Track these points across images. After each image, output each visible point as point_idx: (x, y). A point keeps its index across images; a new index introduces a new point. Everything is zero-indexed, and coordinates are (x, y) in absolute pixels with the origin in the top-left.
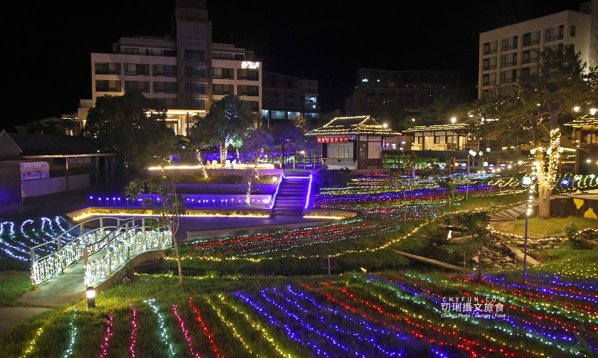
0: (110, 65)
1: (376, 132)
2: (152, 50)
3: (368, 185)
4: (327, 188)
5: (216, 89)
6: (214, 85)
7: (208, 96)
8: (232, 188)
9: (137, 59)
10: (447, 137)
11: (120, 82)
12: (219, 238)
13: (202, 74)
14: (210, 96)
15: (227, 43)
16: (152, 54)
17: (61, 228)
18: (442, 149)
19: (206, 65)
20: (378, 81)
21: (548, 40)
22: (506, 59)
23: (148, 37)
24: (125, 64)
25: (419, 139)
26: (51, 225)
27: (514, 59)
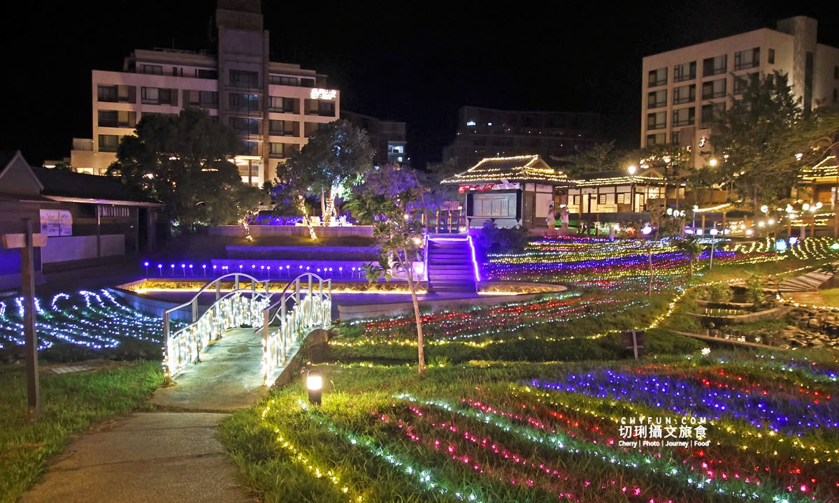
0: (119, 88)
1: (549, 178)
2: (182, 69)
3: (555, 251)
4: (497, 253)
5: (274, 127)
6: (271, 121)
7: (262, 137)
8: (358, 252)
9: (161, 82)
10: (616, 194)
11: (134, 114)
12: (390, 317)
13: (253, 106)
14: (265, 137)
15: (288, 63)
16: (182, 75)
17: (118, 305)
18: (611, 211)
19: (260, 92)
20: (490, 124)
21: (738, 67)
22: (680, 92)
23: (176, 50)
24: (142, 88)
25: (574, 198)
26: (100, 301)
27: (690, 93)
